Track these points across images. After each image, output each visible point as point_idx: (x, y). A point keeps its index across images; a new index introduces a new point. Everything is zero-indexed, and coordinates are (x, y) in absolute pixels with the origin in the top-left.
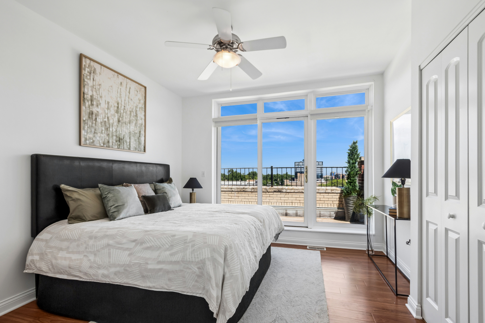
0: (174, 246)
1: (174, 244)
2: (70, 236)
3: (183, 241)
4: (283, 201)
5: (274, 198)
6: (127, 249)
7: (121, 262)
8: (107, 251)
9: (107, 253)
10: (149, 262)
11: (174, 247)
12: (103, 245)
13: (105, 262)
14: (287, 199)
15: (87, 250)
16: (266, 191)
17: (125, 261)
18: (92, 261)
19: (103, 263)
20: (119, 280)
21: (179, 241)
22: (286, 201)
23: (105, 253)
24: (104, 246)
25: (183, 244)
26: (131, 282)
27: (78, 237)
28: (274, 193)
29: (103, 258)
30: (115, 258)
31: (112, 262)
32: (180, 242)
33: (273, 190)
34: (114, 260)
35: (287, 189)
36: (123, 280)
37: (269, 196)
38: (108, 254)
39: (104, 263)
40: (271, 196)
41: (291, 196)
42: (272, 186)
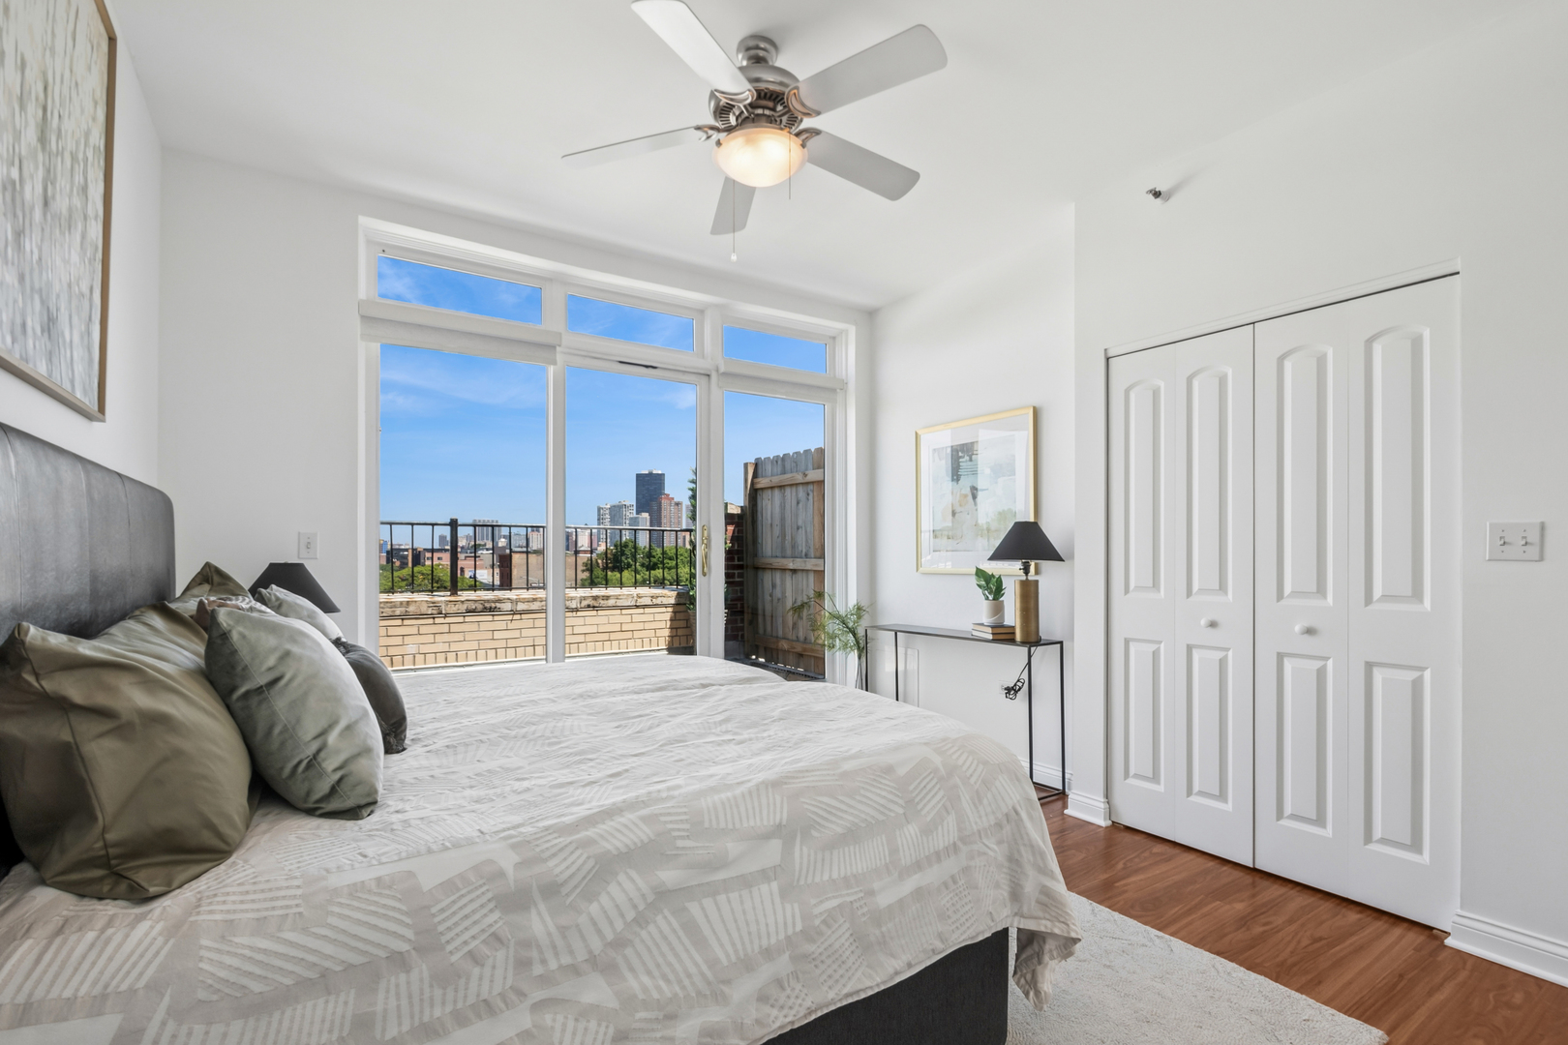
0: (917, 800)
1: (914, 795)
2: (329, 949)
3: (932, 775)
4: (503, 644)
5: (468, 637)
6: (765, 875)
7: (768, 934)
8: (669, 923)
9: (674, 931)
10: (876, 885)
11: (918, 803)
12: (635, 907)
13: (689, 976)
14: (516, 634)
15: (538, 970)
16: (435, 612)
17: (785, 924)
18: (612, 1003)
19: (679, 982)
20: (785, 1011)
21: (921, 781)
22: (511, 643)
23: (665, 938)
24: (641, 907)
25: (938, 786)
26: (831, 995)
27: (409, 934)
28: (467, 619)
29: (670, 965)
30: (729, 934)
31: (728, 956)
32: (928, 783)
33: (463, 608)
34: (733, 944)
35: (517, 601)
36: (800, 1005)
37: (445, 628)
38: (681, 933)
39: (686, 982)
40: (454, 628)
41: (530, 623)
42: (454, 592)
